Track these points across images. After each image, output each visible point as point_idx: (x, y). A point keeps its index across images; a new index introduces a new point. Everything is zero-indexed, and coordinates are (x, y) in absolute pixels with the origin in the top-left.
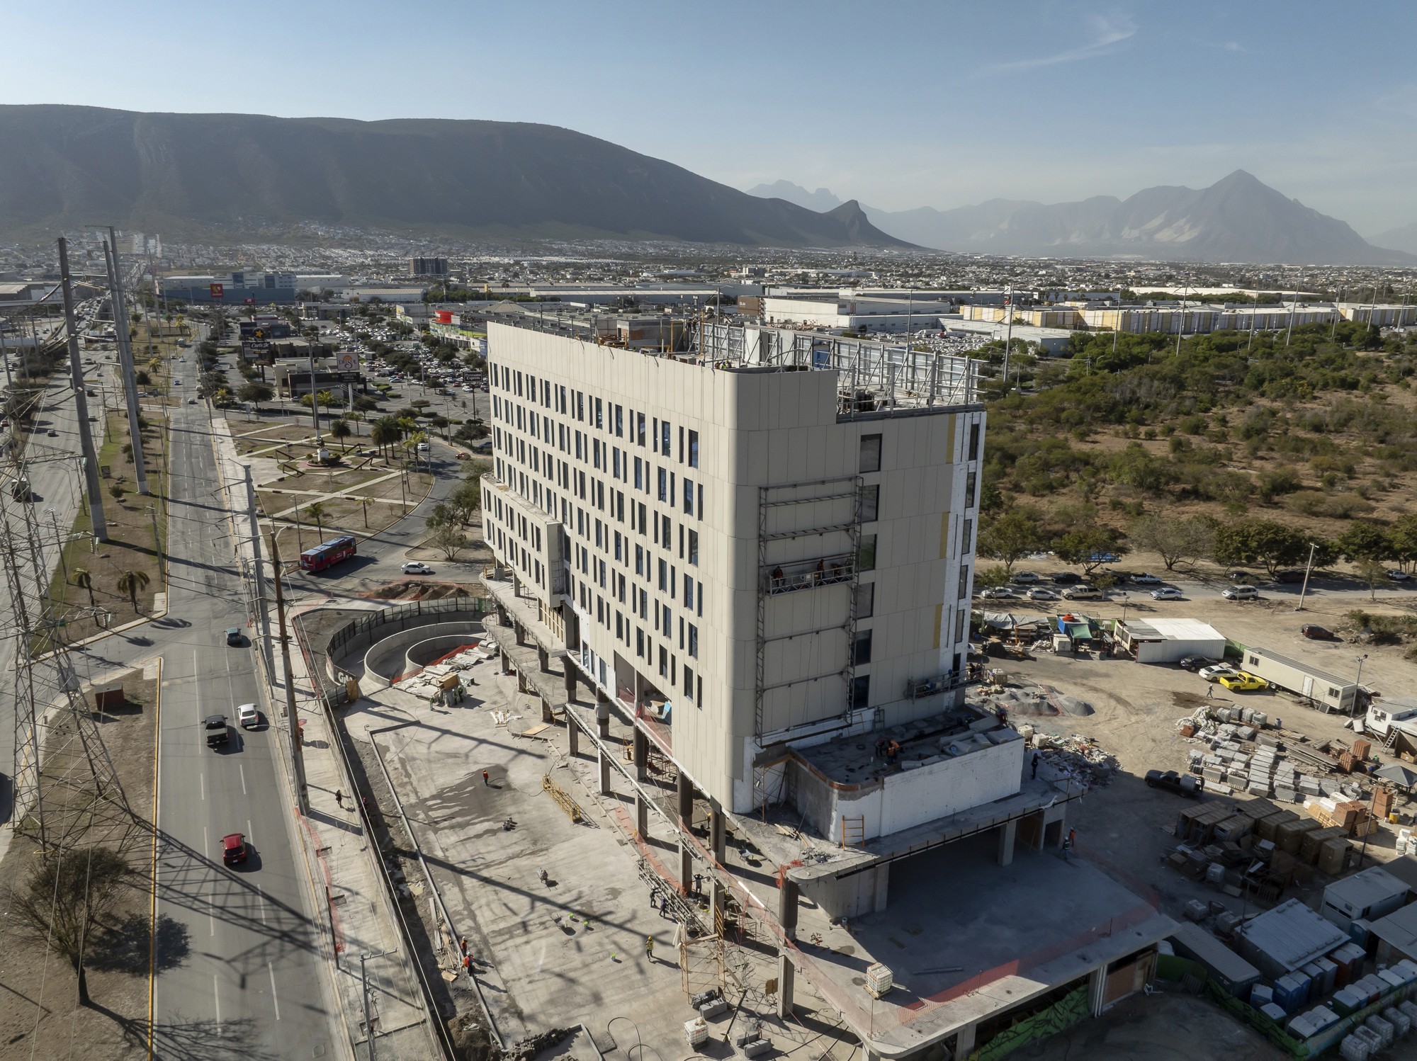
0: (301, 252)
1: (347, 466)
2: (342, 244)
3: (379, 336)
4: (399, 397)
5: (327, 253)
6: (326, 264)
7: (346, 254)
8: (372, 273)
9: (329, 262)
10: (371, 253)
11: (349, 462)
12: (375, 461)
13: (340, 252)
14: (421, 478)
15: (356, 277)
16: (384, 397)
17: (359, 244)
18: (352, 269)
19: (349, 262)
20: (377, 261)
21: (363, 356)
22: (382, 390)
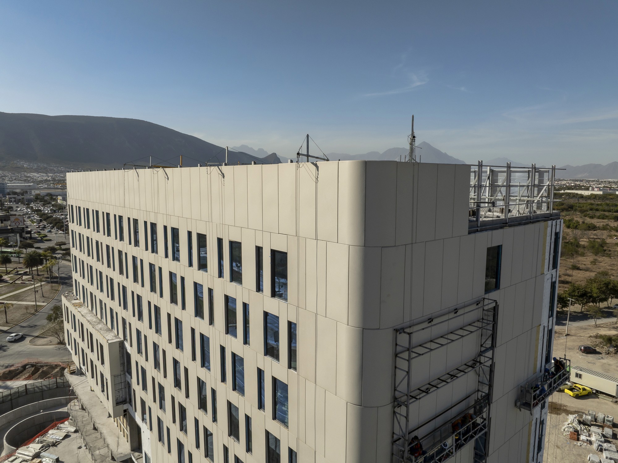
0: (14, 174)
1: (6, 282)
2: (37, 171)
3: (47, 210)
4: (50, 240)
5: (28, 175)
6: (27, 180)
7: (38, 175)
8: (51, 184)
9: (29, 179)
10: (51, 175)
11: (8, 279)
12: (24, 277)
13: (35, 174)
14: (52, 287)
15: (42, 185)
16: (41, 241)
17: (46, 171)
18: (41, 182)
19: (39, 179)
20: (54, 178)
21: (35, 221)
22: (41, 237)
